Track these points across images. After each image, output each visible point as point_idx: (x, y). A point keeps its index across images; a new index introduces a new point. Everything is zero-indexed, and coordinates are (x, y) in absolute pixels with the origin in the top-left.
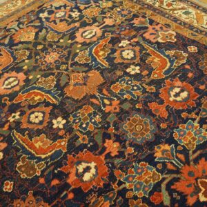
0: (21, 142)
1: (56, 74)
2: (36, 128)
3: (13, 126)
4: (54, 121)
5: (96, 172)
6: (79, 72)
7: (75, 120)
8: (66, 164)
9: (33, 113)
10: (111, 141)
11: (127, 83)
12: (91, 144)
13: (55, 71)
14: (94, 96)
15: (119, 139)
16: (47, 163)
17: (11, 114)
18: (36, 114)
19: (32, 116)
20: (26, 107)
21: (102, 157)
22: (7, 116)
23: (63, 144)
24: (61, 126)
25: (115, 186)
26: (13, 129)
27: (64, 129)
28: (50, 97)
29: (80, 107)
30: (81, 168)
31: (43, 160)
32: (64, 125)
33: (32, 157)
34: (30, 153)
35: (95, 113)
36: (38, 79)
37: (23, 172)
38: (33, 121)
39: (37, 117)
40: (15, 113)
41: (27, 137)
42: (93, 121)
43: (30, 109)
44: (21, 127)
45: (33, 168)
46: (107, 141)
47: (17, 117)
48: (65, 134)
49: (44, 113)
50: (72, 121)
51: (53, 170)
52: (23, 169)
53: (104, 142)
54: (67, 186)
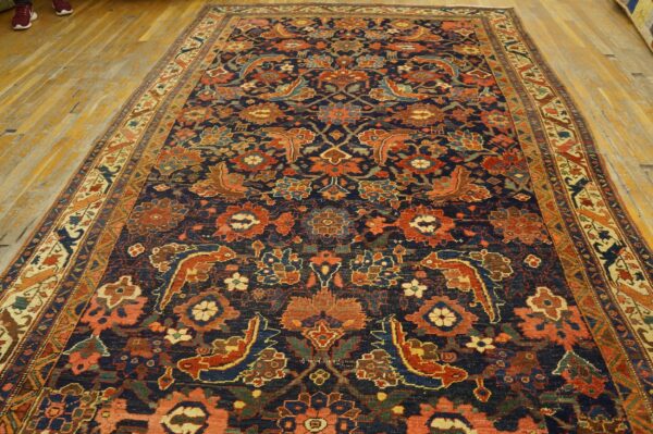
0: (489, 299)
1: (346, 372)
2: (454, 301)
3: (490, 330)
4: (419, 294)
5: (416, 217)
6: (309, 342)
7: (390, 277)
8: (444, 241)
9: (444, 328)
10: (371, 230)
11: (272, 272)
12: (395, 241)
13: (342, 380)
14: (333, 288)
15: (361, 226)
16: (467, 254)
17: (484, 353)
18: (439, 323)
19: (448, 323)
20: (448, 348)
21: (397, 223)
22: (493, 355)
23: (430, 262)
24: (415, 282)
25: (409, 199)
26: (493, 326)
27: (413, 277)
28: (395, 337)
29: (366, 288)
30: (430, 229)
31: (470, 260)
32: (410, 282)
33: (481, 271)
34: (482, 277)
35: (355, 269)
36: (387, 391)
37: (505, 264)
38: (452, 315)
39: (442, 317)
40: (475, 349)
41: (476, 300)
42: (367, 261)
43: (445, 338)
44: (477, 319)
45: (488, 260)
46: (375, 233)
47: (476, 339)
48: (418, 269)
49: (426, 317)
50: (394, 279)
51: (464, 243)
52: (503, 267)
53: (380, 235)
54: (459, 223)
